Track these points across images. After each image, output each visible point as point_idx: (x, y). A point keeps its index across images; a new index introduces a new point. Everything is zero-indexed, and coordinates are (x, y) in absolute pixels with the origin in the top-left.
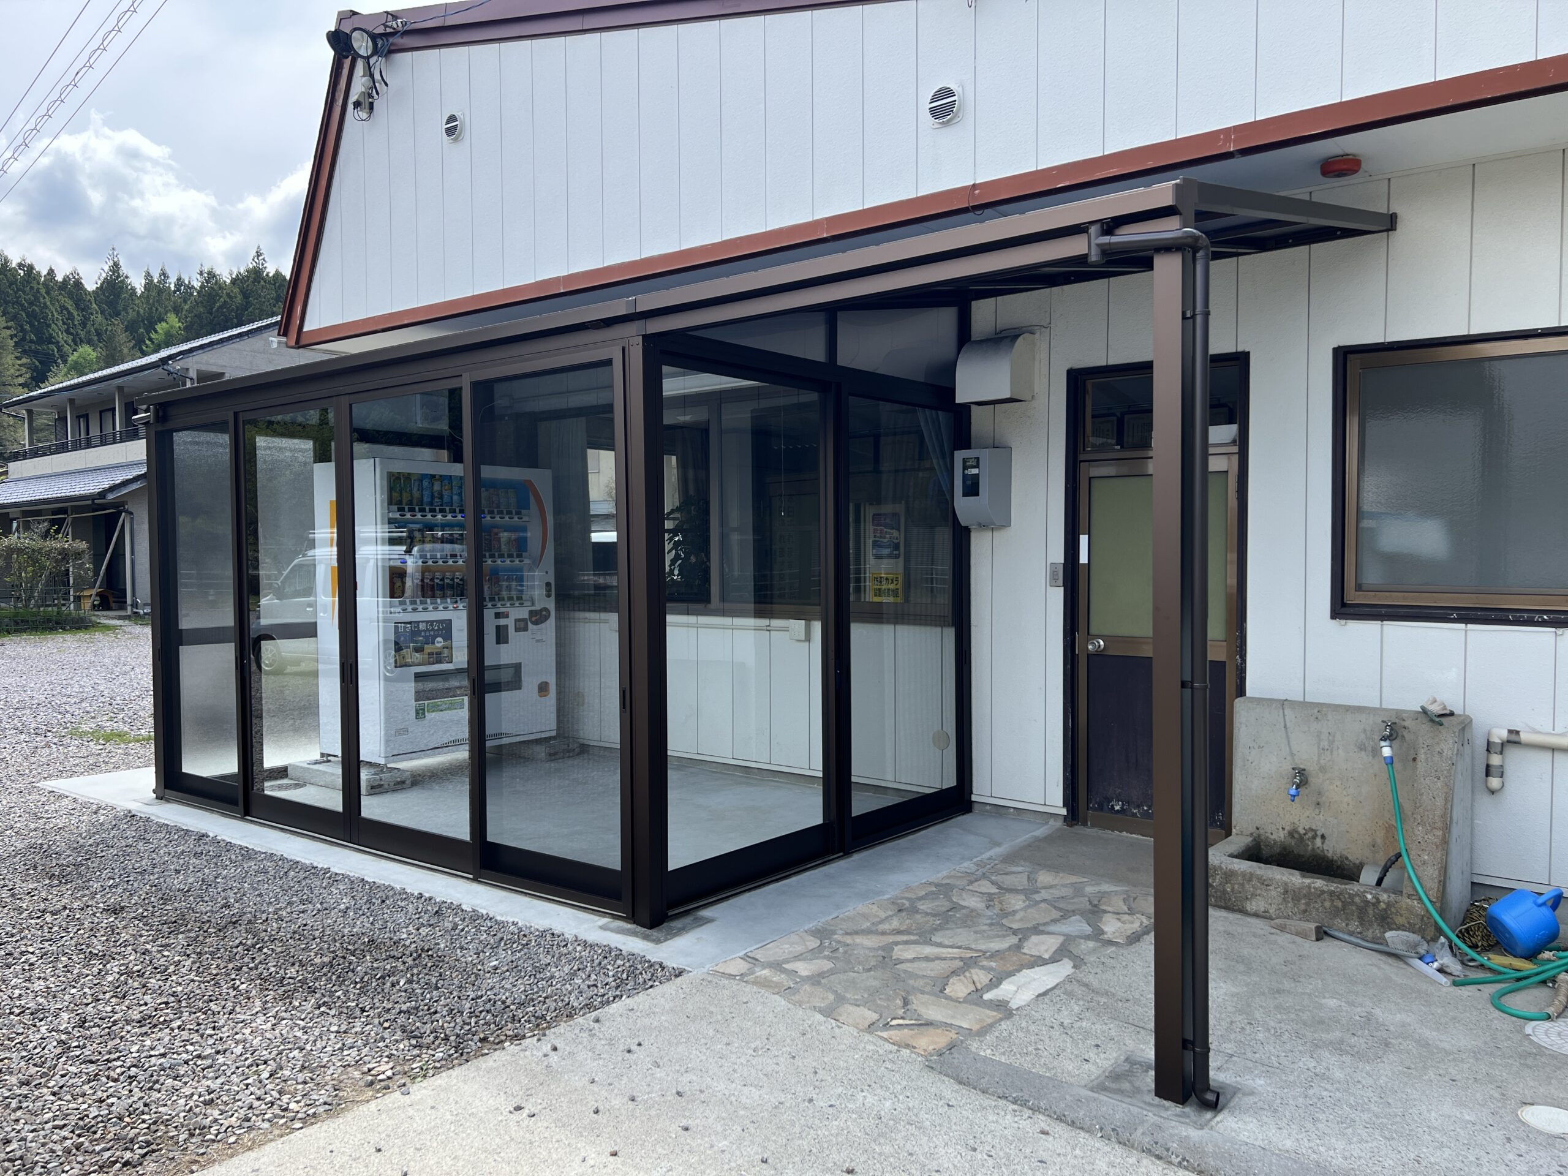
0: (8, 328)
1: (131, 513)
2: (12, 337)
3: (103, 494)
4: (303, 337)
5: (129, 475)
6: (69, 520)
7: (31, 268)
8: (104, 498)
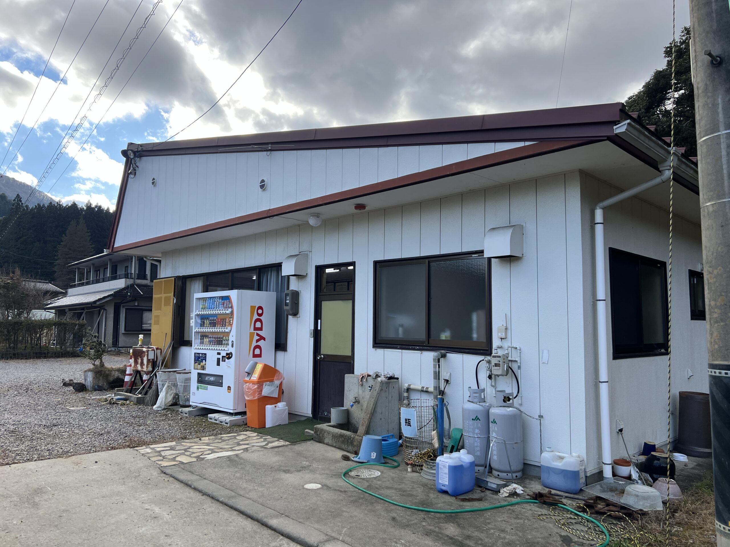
0: (88, 232)
1: (106, 310)
2: (89, 236)
3: (95, 302)
4: (114, 249)
5: (106, 295)
6: (85, 312)
7: (100, 207)
8: (95, 304)
